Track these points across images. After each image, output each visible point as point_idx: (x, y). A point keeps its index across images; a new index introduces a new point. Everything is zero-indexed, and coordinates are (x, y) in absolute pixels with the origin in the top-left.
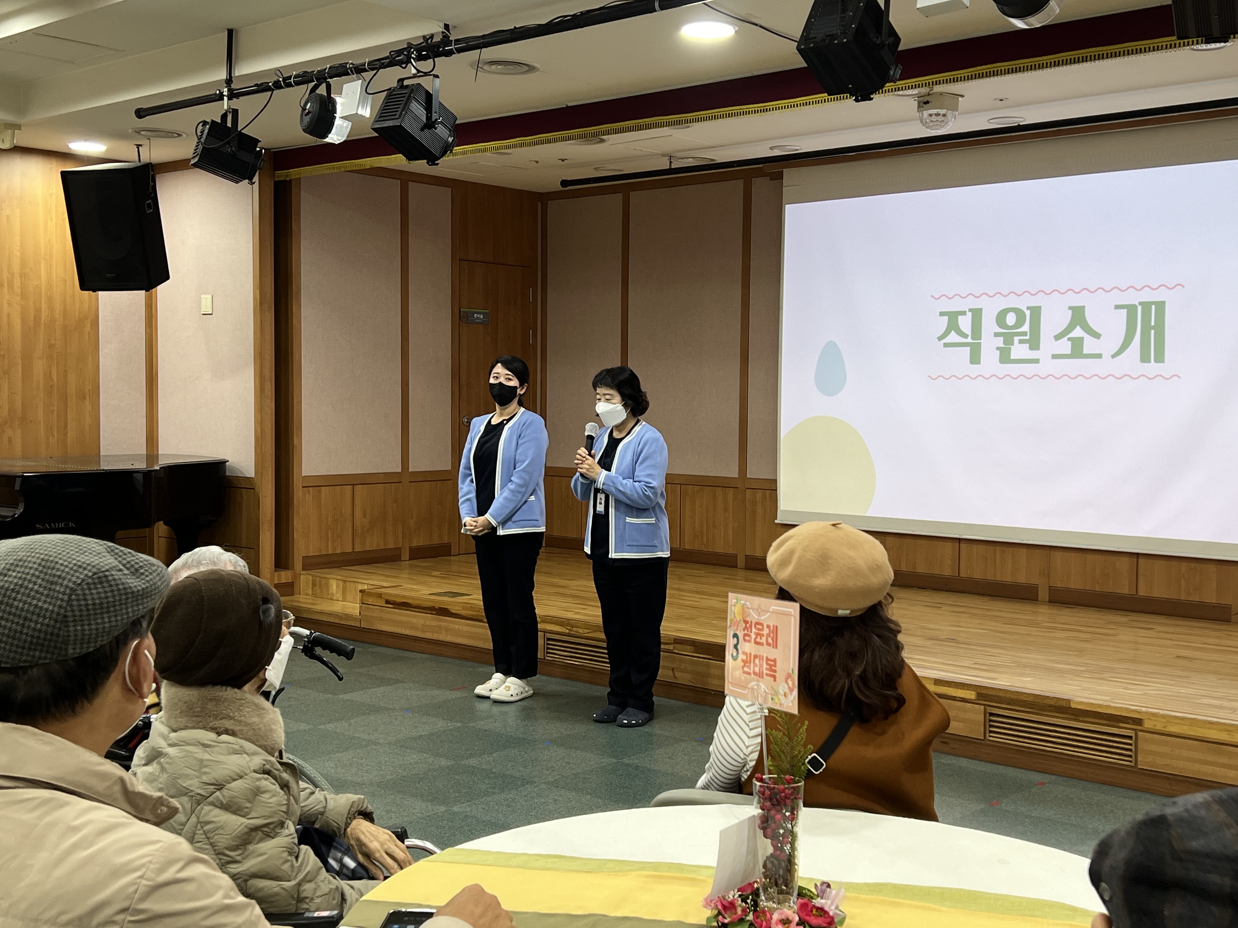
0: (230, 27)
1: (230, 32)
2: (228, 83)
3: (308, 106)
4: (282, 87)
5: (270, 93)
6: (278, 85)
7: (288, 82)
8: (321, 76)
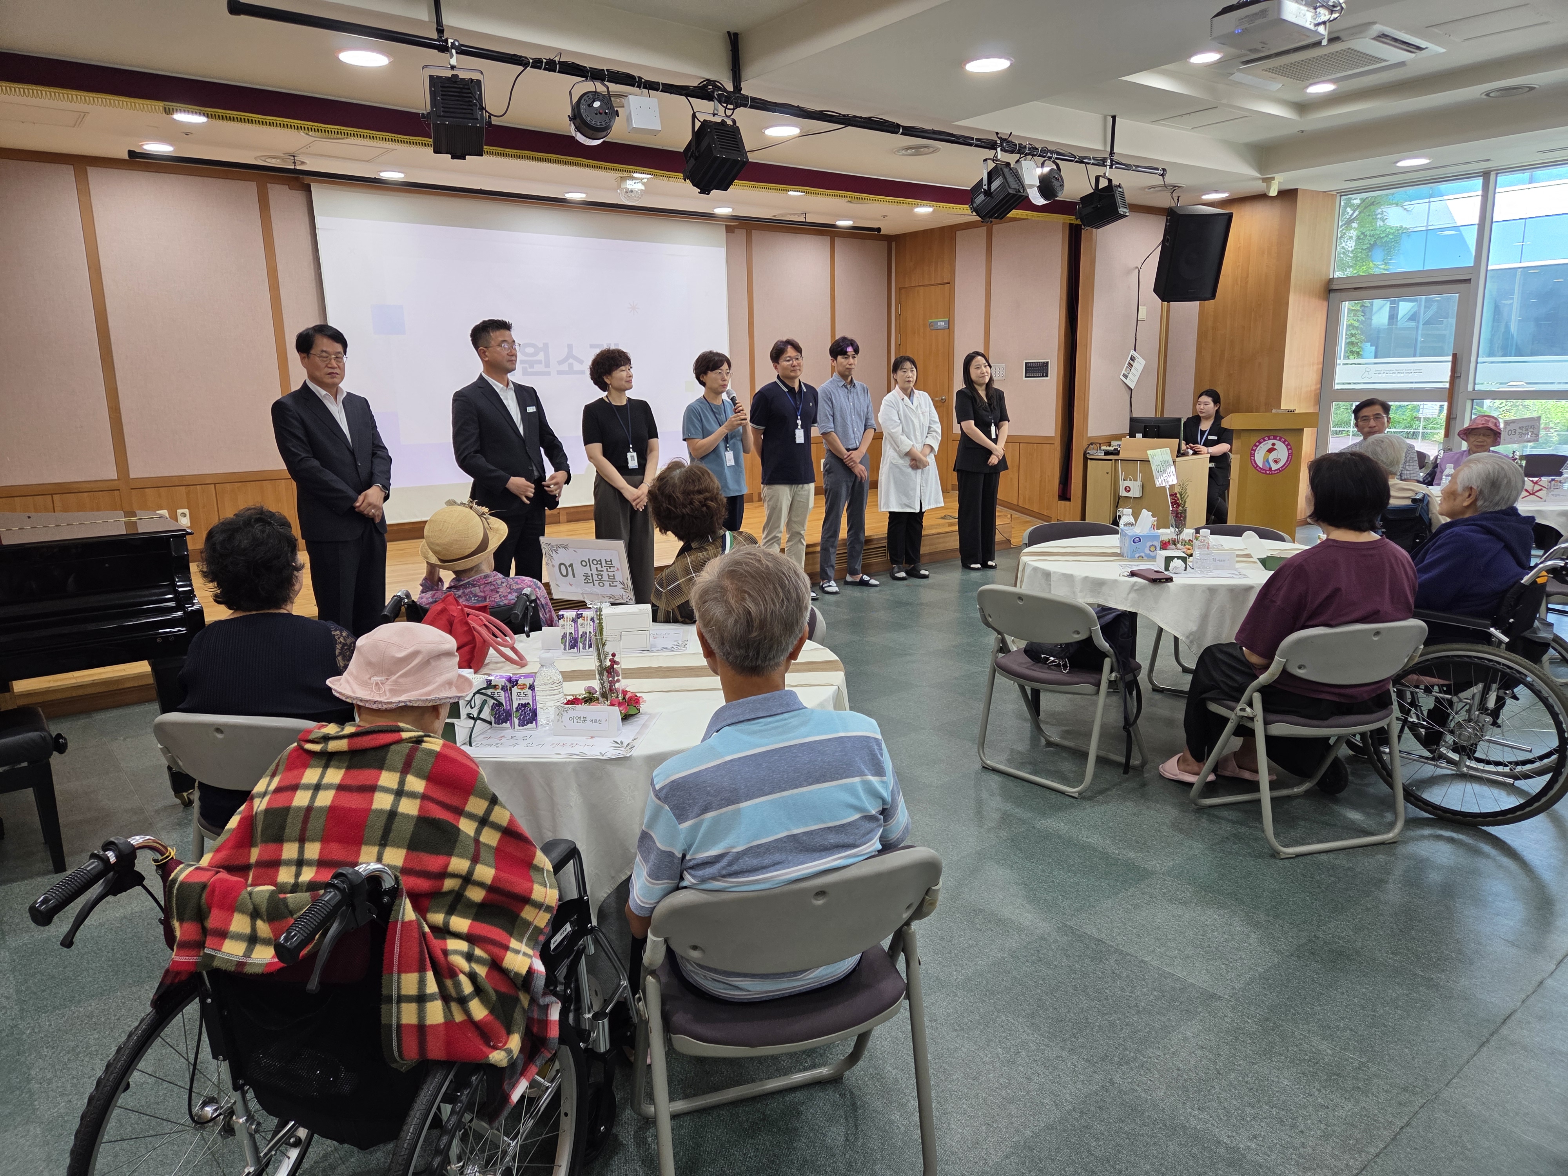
2: (440, 31)
3: (597, 104)
4: (540, 68)
5: (522, 68)
6: (537, 64)
7: (551, 66)
8: (597, 75)
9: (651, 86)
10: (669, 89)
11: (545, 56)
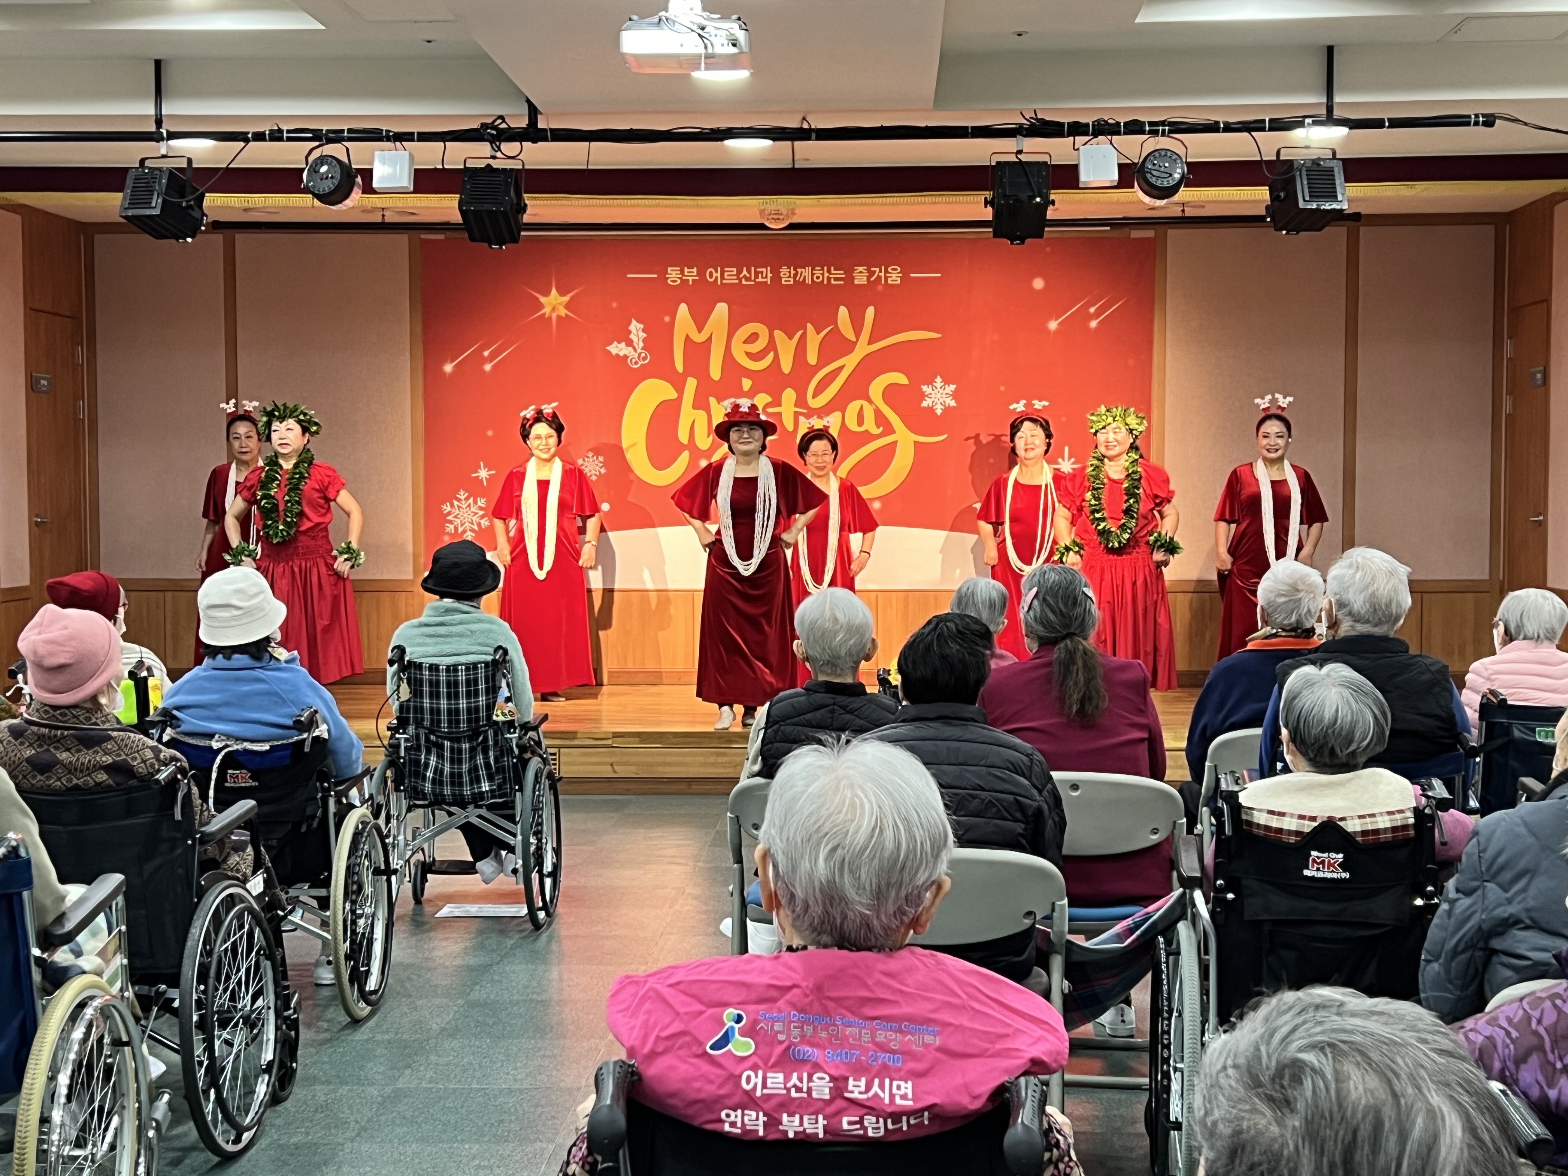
0: (158, 57)
1: (158, 63)
2: (159, 122)
3: (324, 169)
4: (264, 140)
5: (242, 144)
6: (259, 137)
7: (276, 136)
8: (335, 137)
9: (402, 138)
10: (425, 137)
11: (266, 128)
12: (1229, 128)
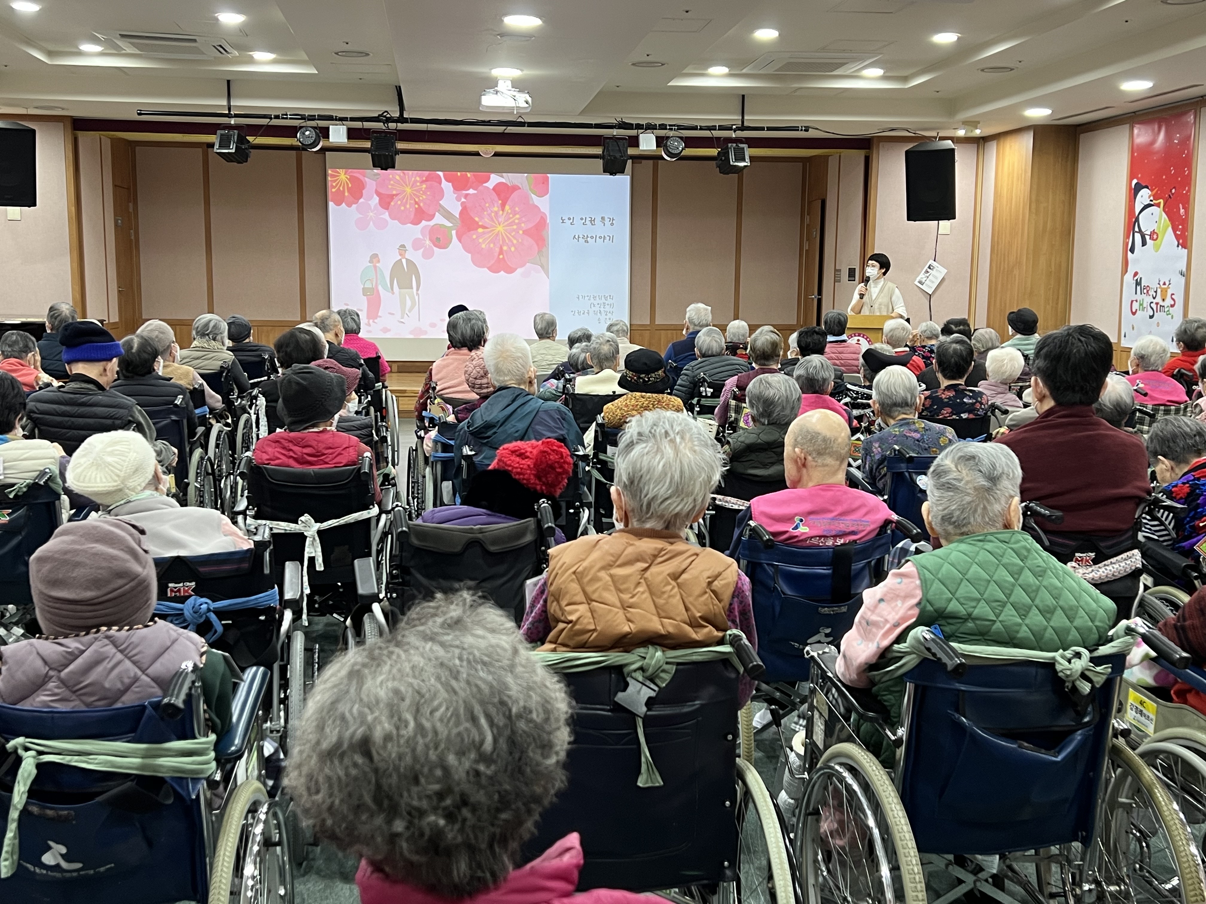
0: (229, 81)
2: (229, 110)
3: (307, 133)
5: (269, 120)
6: (277, 117)
7: (284, 117)
8: (312, 118)
9: (342, 119)
10: (353, 119)
11: (280, 113)
12: (701, 129)
